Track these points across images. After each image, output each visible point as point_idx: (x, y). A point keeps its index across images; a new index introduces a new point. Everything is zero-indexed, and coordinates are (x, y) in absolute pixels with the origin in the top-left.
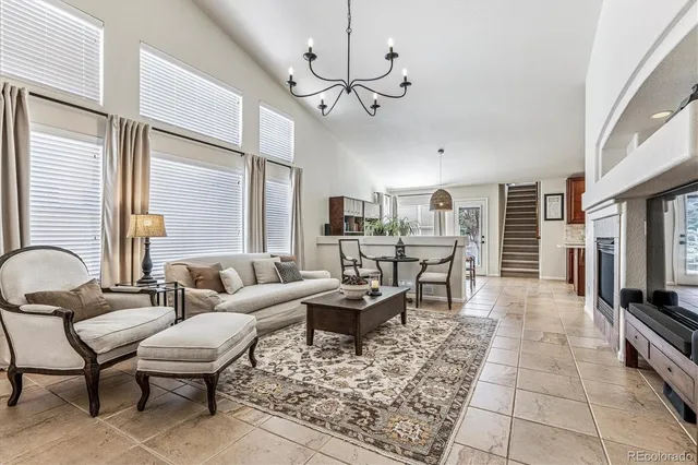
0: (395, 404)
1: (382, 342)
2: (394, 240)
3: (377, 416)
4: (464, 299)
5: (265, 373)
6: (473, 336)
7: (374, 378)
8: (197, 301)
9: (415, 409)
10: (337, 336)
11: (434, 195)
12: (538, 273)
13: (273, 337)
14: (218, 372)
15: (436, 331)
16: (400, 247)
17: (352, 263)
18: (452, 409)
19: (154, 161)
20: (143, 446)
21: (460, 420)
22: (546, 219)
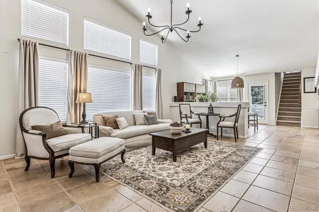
0: (181, 186)
1: (190, 156)
2: (207, 104)
3: (169, 191)
4: (246, 137)
5: (127, 166)
6: (241, 156)
7: (177, 173)
8: (104, 132)
9: (189, 189)
10: (168, 152)
11: (233, 80)
12: (300, 124)
13: (139, 150)
14: (100, 163)
15: (221, 152)
16: (211, 108)
17: (185, 116)
18: (209, 191)
19: (89, 69)
20: (65, 192)
21: (210, 197)
22: (305, 92)
